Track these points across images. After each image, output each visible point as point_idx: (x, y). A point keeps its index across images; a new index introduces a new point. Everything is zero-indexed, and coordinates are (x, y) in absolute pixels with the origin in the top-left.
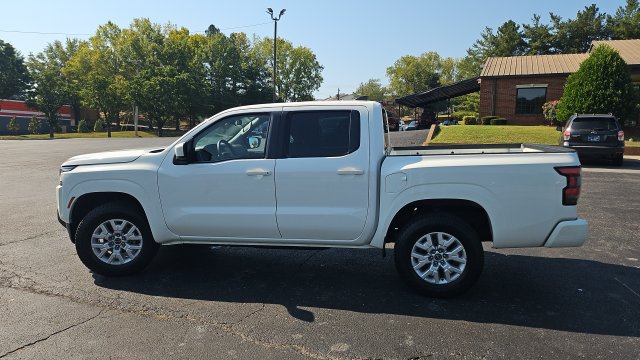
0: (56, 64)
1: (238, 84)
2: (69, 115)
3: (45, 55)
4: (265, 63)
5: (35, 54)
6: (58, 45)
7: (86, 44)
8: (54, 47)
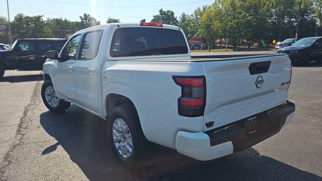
0: (197, 18)
1: (292, 20)
2: (200, 42)
3: (194, 15)
4: (312, 4)
5: (190, 15)
6: (199, 9)
7: (210, 7)
8: (197, 11)
